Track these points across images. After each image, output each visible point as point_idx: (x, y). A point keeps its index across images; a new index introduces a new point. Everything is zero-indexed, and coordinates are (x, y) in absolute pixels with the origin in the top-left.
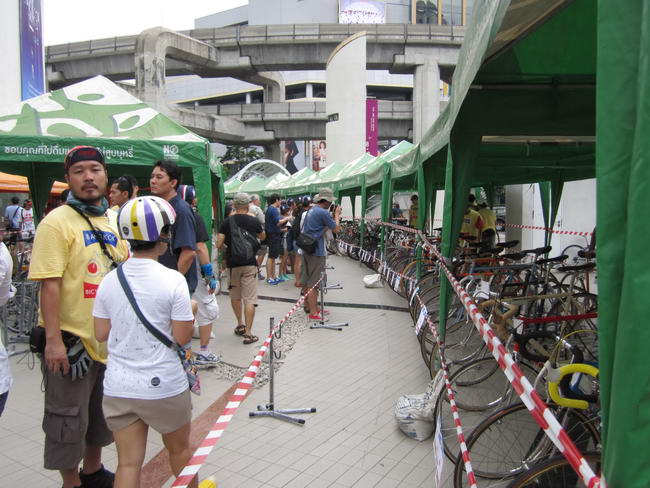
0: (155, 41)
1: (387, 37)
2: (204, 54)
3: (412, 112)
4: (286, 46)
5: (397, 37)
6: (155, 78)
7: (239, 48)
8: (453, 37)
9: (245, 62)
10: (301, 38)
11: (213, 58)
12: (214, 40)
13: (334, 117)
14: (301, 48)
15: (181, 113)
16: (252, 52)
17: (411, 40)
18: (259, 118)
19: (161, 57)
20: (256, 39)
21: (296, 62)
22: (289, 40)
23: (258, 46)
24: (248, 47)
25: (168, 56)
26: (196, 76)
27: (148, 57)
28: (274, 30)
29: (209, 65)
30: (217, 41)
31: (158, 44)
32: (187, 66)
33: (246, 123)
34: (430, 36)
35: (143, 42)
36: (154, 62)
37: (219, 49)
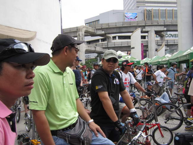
0: (82, 29)
1: (140, 24)
2: (93, 31)
3: (148, 43)
4: (114, 28)
5: (143, 24)
6: (82, 38)
7: (102, 29)
8: (158, 23)
9: (103, 32)
10: (118, 26)
11: (95, 32)
12: (95, 27)
13: (133, 48)
14: (118, 28)
15: (88, 46)
16: (105, 30)
17: (147, 24)
18: (107, 46)
19: (83, 33)
20: (106, 27)
21: (116, 32)
22: (115, 26)
23: (107, 28)
24: (104, 29)
25: (85, 32)
26: (90, 36)
27: (80, 33)
28: (111, 24)
29: (94, 34)
31: (83, 30)
32: (88, 34)
33: (103, 48)
34: (152, 23)
35: (79, 29)
36: (82, 34)
37: (96, 29)
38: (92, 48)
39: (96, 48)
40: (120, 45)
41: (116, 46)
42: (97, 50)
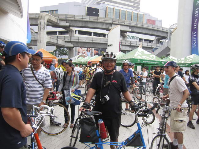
0: (45, 17)
1: (108, 21)
2: (56, 21)
4: (79, 21)
5: (110, 22)
7: (66, 20)
8: (124, 23)
9: (67, 24)
10: (84, 19)
11: (58, 23)
12: (59, 17)
14: (84, 22)
15: (50, 38)
16: (70, 22)
17: (114, 23)
18: (70, 40)
20: (71, 18)
21: (82, 26)
22: (81, 19)
23: (72, 20)
24: (68, 20)
25: (47, 21)
26: (51, 27)
27: (42, 21)
28: (77, 16)
29: (57, 24)
30: (60, 18)
32: (50, 24)
33: (66, 42)
34: (119, 22)
35: (41, 17)
36: (44, 23)
37: (60, 20)
38: (54, 40)
39: (58, 40)
40: (85, 41)
41: (80, 41)
42: (59, 43)
